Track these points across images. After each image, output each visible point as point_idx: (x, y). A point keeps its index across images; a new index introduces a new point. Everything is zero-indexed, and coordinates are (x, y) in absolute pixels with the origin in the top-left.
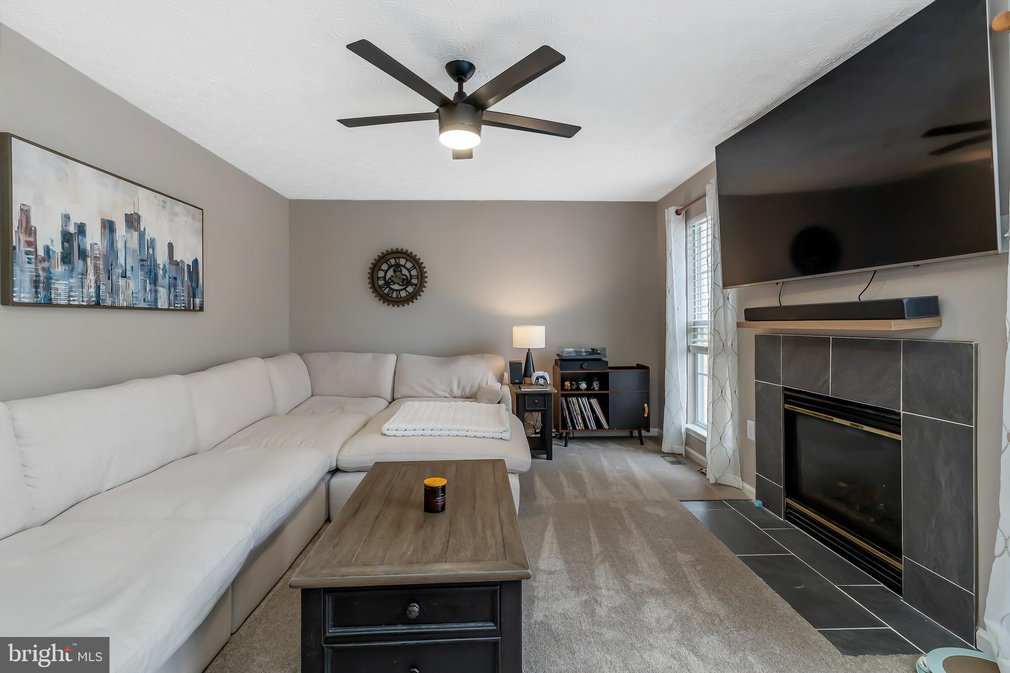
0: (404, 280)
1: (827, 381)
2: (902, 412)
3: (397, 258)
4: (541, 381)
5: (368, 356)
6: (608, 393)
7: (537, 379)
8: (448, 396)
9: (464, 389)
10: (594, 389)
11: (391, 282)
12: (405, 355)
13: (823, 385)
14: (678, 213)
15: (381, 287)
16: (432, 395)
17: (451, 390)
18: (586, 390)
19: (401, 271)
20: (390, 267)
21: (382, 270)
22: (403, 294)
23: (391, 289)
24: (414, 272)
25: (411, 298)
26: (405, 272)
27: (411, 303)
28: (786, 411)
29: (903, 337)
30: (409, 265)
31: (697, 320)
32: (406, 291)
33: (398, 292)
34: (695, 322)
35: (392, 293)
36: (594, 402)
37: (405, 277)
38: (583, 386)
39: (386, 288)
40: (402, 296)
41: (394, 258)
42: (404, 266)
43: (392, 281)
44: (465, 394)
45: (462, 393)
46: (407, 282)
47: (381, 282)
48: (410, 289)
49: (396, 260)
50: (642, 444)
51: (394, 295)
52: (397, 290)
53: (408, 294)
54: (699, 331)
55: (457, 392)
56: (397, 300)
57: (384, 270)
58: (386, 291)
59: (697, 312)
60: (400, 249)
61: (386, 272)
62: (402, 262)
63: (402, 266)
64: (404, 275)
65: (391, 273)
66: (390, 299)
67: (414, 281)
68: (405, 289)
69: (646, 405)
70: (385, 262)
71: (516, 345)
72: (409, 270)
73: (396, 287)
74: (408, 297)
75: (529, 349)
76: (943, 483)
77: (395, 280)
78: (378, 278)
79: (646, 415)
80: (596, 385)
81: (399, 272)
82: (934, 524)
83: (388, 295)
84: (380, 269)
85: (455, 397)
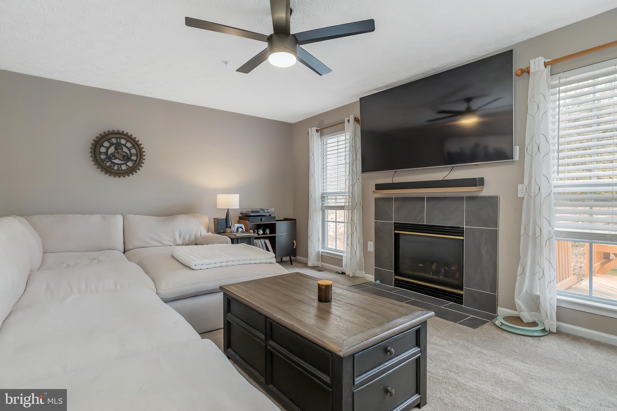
0: (124, 156)
1: (423, 217)
2: (465, 227)
3: (119, 138)
4: (240, 230)
5: (96, 218)
6: (275, 236)
7: (238, 228)
8: (172, 244)
9: (184, 239)
10: (267, 234)
11: (112, 157)
12: (130, 216)
13: (421, 218)
14: (317, 131)
15: (103, 161)
16: (160, 245)
17: (175, 240)
18: (263, 234)
19: (122, 149)
20: (112, 144)
21: (104, 146)
22: (124, 167)
23: (112, 162)
24: (133, 151)
25: (131, 171)
26: (125, 149)
27: (131, 175)
28: (395, 234)
29: (465, 195)
30: (129, 145)
31: (324, 192)
32: (127, 165)
33: (119, 166)
34: (323, 193)
35: (114, 166)
36: (267, 241)
37: (125, 154)
38: (261, 232)
39: (108, 162)
40: (123, 169)
41: (116, 138)
42: (125, 145)
43: (114, 156)
44: (185, 242)
45: (183, 241)
46: (127, 158)
47: (103, 157)
48: (130, 164)
49: (117, 140)
50: (292, 264)
51: (116, 167)
52: (118, 164)
53: (128, 168)
54: (326, 198)
55: (179, 241)
56: (118, 172)
57: (105, 147)
58: (108, 164)
59: (324, 188)
60: (121, 131)
61: (108, 148)
62: (123, 142)
63: (123, 145)
64: (124, 152)
65: (112, 150)
66: (113, 171)
67: (134, 158)
68: (125, 163)
69: (295, 241)
70: (107, 140)
71: (219, 207)
72: (129, 149)
73: (117, 161)
74: (128, 170)
75: (228, 209)
76: (484, 253)
77: (116, 155)
78: (101, 153)
79: (295, 247)
80: (268, 231)
81: (120, 150)
82: (479, 271)
83: (110, 167)
84: (102, 145)
85: (177, 245)
